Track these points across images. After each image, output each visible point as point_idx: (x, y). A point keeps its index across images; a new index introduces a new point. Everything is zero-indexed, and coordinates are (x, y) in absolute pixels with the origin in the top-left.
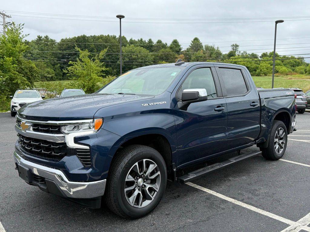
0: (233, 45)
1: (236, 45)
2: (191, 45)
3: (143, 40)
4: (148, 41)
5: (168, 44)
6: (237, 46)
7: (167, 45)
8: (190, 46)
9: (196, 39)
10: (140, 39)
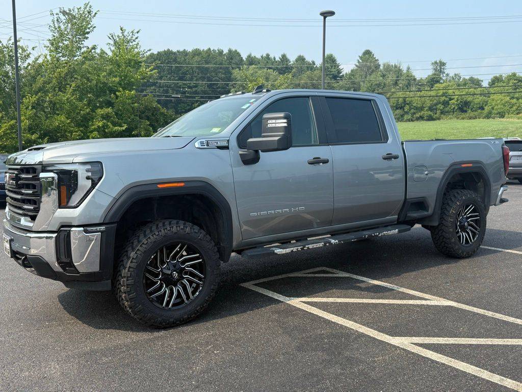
0: (436, 63)
1: (440, 62)
2: (358, 64)
3: (272, 56)
4: (280, 58)
5: (316, 63)
6: (443, 64)
7: (314, 64)
8: (357, 66)
9: (368, 53)
10: (265, 55)
